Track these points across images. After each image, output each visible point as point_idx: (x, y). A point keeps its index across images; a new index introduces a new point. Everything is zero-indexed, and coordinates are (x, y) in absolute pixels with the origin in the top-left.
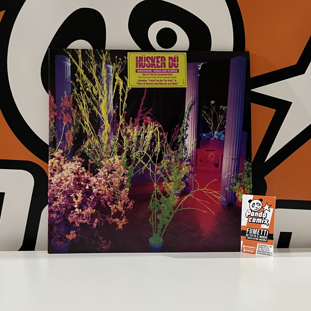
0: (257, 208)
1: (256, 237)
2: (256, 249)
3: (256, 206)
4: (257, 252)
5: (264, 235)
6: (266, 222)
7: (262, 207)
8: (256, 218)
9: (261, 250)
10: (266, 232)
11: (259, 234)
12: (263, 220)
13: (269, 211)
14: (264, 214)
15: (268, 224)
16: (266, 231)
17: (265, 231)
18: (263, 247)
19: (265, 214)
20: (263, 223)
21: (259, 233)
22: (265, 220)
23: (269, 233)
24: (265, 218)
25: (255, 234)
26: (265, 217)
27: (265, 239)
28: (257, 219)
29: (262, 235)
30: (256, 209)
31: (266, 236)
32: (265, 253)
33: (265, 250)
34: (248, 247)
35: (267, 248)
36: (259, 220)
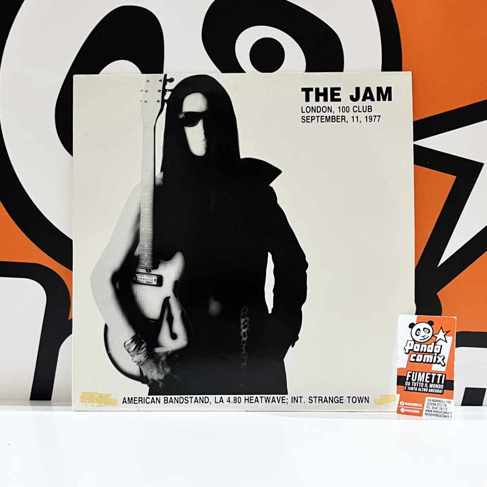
0: (424, 336)
1: (424, 387)
2: (423, 407)
3: (422, 333)
4: (424, 412)
5: (438, 382)
6: (440, 360)
7: (433, 335)
8: (423, 354)
9: (431, 409)
10: (441, 377)
11: (428, 382)
12: (435, 357)
13: (446, 341)
14: (436, 347)
15: (443, 364)
16: (441, 375)
17: (439, 375)
18: (436, 403)
19: (439, 347)
21: (428, 379)
22: (438, 357)
23: (446, 379)
24: (438, 354)
25: (421, 382)
26: (438, 351)
28: (425, 356)
31: (440, 383)
32: (440, 414)
33: (439, 408)
34: (409, 404)
35: (443, 404)
36: (428, 356)
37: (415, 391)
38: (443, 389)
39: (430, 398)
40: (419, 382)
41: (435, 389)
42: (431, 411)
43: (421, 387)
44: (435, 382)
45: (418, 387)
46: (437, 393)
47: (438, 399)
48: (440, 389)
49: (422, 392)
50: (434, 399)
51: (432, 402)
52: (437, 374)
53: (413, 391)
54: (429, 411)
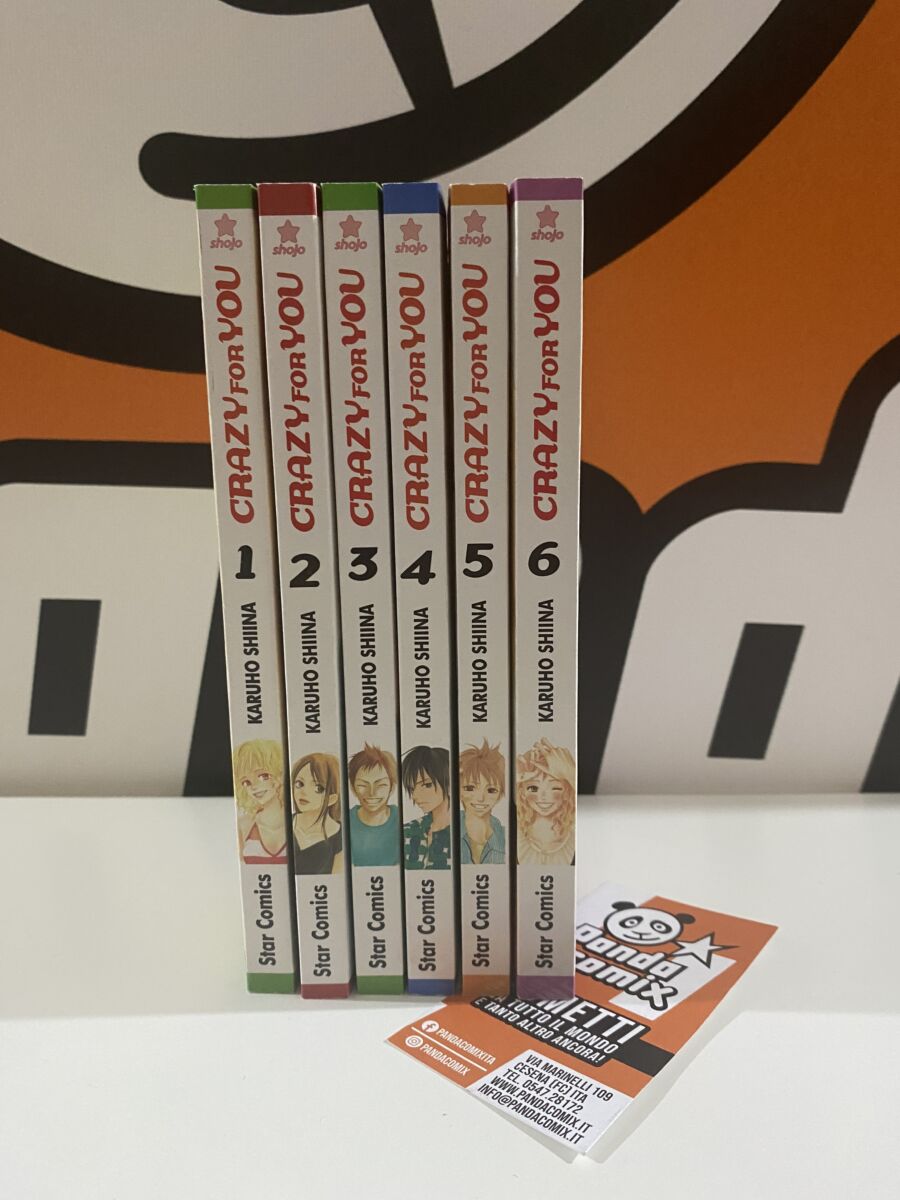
0: (641, 935)
1: (545, 1025)
2: (491, 1069)
3: (644, 927)
4: (487, 1080)
5: (607, 1034)
6: (656, 992)
7: (674, 941)
8: (611, 962)
9: (520, 1086)
10: (627, 1029)
11: (573, 1020)
12: (643, 983)
13: (708, 964)
14: (665, 964)
15: (659, 1003)
16: (632, 1023)
17: (624, 1022)
18: (553, 1078)
19: (673, 968)
20: (631, 989)
21: (575, 1015)
22: (655, 986)
23: (642, 1038)
24: (658, 979)
25: (546, 1012)
26: (665, 975)
27: (595, 1051)
28: (612, 969)
29: (585, 1030)
30: (638, 936)
31: (613, 1039)
32: (537, 1111)
33: (549, 1095)
34: (451, 1038)
35: (574, 1088)
36: (620, 973)
37: (506, 1021)
38: (609, 1057)
39: (540, 1057)
40: (538, 1008)
41: (581, 1043)
42: (513, 1090)
43: (535, 1020)
44: (597, 1030)
45: (522, 1018)
46: (578, 1056)
47: (567, 1070)
48: (602, 1052)
49: (528, 1033)
50: (555, 1064)
51: (538, 1069)
52: (618, 1015)
53: (500, 1018)
54: (504, 1086)
